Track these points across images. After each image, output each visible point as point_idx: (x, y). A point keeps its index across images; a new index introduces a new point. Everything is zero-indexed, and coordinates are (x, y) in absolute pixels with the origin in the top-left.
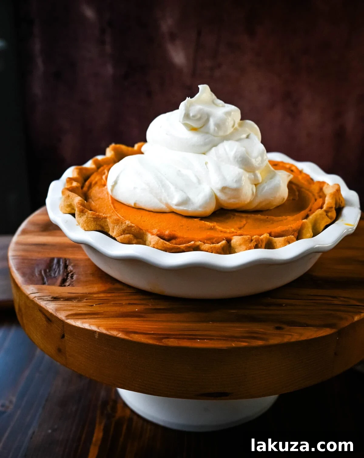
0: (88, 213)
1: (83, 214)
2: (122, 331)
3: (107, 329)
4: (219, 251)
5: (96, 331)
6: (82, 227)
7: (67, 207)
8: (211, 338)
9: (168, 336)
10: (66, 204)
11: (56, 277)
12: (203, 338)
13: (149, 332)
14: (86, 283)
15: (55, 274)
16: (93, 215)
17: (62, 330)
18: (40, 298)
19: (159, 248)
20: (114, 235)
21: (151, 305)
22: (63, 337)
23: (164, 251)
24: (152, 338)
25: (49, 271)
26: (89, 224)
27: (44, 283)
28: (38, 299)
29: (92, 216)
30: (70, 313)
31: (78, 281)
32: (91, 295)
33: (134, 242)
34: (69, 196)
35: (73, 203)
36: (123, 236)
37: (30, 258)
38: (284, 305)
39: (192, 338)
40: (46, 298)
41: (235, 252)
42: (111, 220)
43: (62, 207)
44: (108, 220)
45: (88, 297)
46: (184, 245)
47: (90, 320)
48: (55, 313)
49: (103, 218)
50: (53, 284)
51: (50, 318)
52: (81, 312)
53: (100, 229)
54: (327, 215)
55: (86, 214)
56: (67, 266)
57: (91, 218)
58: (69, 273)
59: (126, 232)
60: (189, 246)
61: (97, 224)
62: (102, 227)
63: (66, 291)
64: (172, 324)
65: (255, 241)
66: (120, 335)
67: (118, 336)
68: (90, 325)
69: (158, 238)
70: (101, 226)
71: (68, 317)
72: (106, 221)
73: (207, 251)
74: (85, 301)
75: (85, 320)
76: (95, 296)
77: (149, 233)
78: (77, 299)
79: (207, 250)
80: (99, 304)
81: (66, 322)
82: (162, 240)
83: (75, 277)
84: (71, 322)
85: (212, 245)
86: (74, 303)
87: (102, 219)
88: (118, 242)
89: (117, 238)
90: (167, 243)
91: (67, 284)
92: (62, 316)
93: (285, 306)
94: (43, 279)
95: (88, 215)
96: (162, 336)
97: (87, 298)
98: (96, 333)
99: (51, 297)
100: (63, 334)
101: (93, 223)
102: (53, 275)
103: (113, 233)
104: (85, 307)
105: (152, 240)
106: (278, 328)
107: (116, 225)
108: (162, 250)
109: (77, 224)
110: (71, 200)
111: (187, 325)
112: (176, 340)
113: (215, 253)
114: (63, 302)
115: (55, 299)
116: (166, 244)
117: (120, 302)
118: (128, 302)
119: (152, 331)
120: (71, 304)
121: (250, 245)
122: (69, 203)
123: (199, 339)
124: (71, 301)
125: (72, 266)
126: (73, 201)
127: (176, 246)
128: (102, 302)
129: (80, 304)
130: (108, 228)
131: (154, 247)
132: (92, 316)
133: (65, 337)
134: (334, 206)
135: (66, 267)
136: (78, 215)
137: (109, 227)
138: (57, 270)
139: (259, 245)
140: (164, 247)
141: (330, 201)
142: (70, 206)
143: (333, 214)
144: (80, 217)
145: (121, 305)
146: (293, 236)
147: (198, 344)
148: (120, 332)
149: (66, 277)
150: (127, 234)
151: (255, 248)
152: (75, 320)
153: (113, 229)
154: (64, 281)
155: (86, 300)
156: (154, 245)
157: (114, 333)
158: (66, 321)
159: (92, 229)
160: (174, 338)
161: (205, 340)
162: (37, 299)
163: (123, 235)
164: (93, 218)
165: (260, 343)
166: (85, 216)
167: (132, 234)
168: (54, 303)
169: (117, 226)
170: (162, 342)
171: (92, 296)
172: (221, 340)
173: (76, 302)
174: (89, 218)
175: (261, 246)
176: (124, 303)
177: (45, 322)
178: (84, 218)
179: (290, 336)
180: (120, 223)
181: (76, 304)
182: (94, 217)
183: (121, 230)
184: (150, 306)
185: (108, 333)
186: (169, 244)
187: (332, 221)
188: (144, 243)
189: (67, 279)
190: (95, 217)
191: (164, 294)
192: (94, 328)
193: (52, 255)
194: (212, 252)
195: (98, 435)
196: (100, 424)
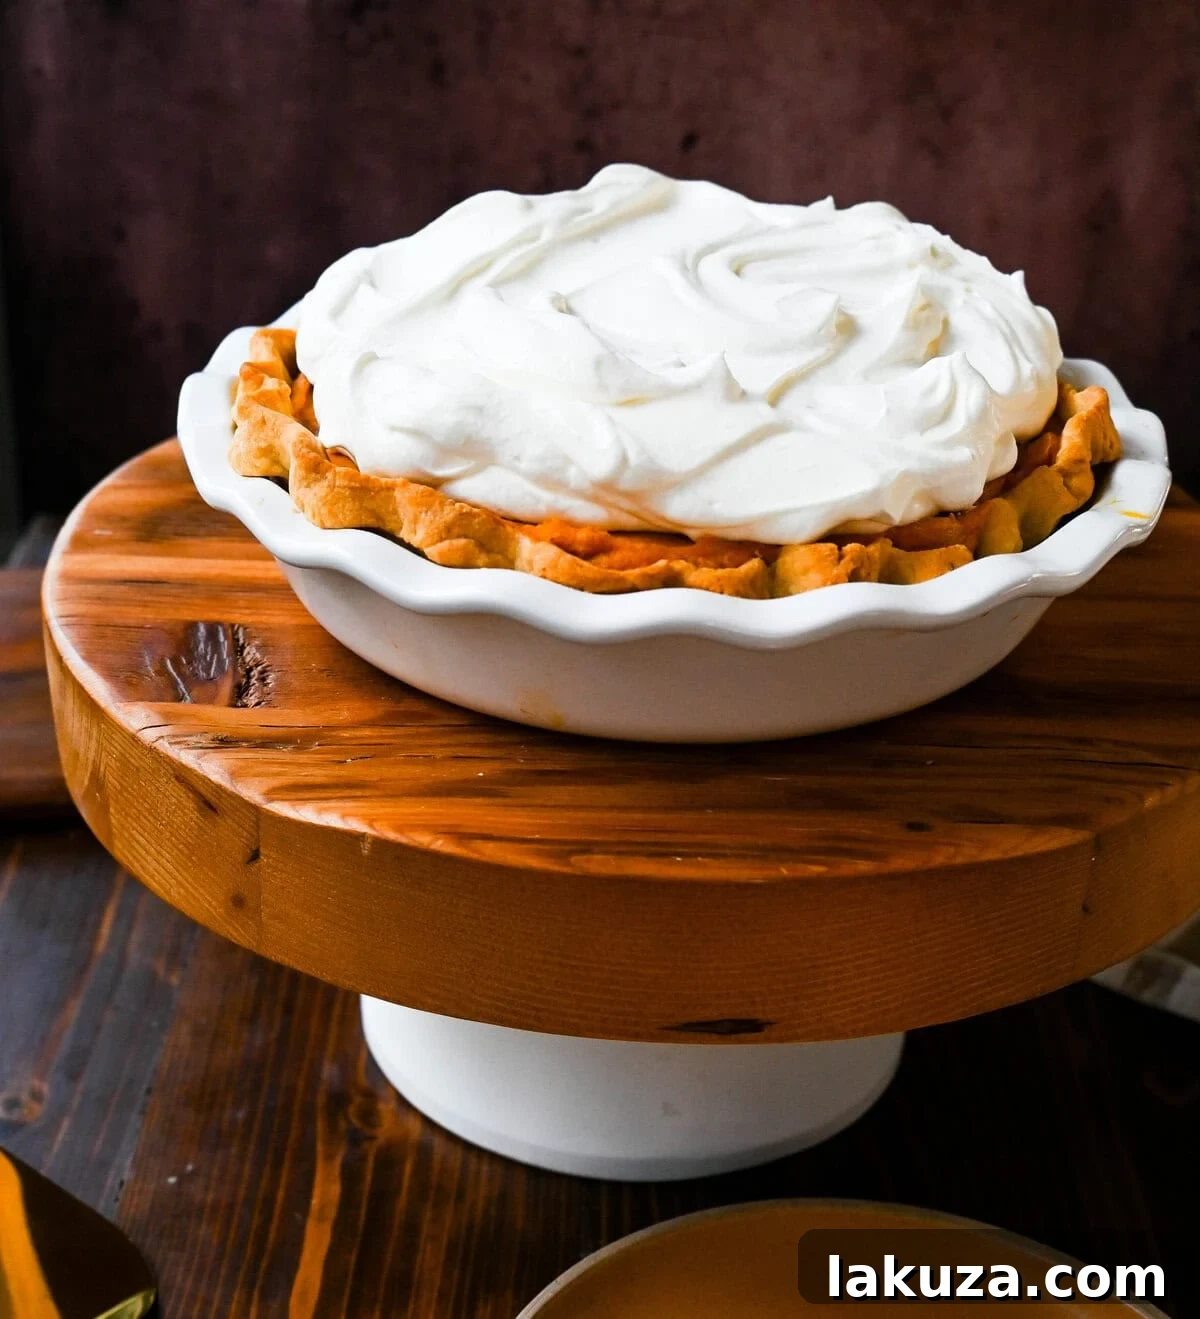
0: (335, 474)
1: (318, 476)
2: (445, 833)
3: (399, 829)
4: (741, 588)
5: (363, 835)
6: (314, 516)
7: (257, 457)
8: (715, 852)
9: (586, 848)
10: (255, 445)
11: (214, 678)
12: (691, 852)
13: (525, 836)
14: (309, 698)
15: (207, 669)
16: (350, 480)
17: (253, 836)
18: (178, 740)
19: (561, 580)
20: (415, 541)
21: (521, 760)
22: (255, 856)
23: (575, 587)
24: (539, 854)
25: (189, 663)
26: (336, 507)
27: (179, 699)
28: (170, 743)
29: (346, 483)
30: (276, 782)
31: (286, 693)
32: (334, 733)
33: (480, 562)
34: (264, 422)
35: (276, 443)
36: (446, 544)
37: (119, 621)
38: (930, 762)
39: (661, 852)
40: (194, 739)
41: (787, 594)
42: (407, 495)
43: (239, 456)
44: (397, 494)
45: (324, 738)
46: (637, 571)
47: (340, 804)
48: (232, 783)
49: (382, 489)
50: (211, 700)
51: (210, 801)
52: (310, 780)
53: (371, 522)
54: (1065, 484)
55: (329, 475)
56: (243, 647)
57: (345, 487)
58: (251, 669)
59: (456, 531)
60: (651, 572)
61: (361, 507)
62: (379, 518)
63: (251, 718)
64: (593, 815)
65: (852, 560)
66: (441, 845)
67: (433, 847)
68: (344, 816)
69: (554, 550)
70: (373, 513)
71: (272, 794)
72: (390, 499)
73: (707, 589)
74: (315, 748)
75: (325, 804)
76: (342, 734)
77: (524, 534)
78: (291, 744)
79: (705, 584)
80: (361, 758)
81: (268, 811)
82: (569, 556)
83: (271, 679)
84: (283, 809)
85: (720, 572)
86: (284, 754)
87: (378, 492)
88: (428, 562)
89: (427, 551)
90: (586, 564)
91: (252, 700)
92: (251, 792)
93: (933, 764)
94: (175, 686)
95: (335, 480)
96: (567, 848)
97: (322, 742)
98: (363, 842)
99: (210, 736)
100: (254, 848)
101: (349, 506)
102: (202, 674)
103: (413, 535)
104: (324, 766)
105: (537, 557)
106: (913, 827)
107: (424, 509)
108: (569, 586)
109: (296, 507)
110: (271, 434)
111: (638, 816)
112: (610, 857)
113: (730, 594)
114: (250, 752)
115: (224, 743)
116: (581, 566)
117: (430, 752)
118: (449, 752)
119: (533, 834)
120: (278, 756)
121: (835, 571)
122: (263, 444)
123: (679, 855)
124: (274, 748)
125: (258, 648)
126: (277, 435)
127: (611, 574)
128: (372, 752)
129: (303, 758)
130: (396, 522)
131: (544, 577)
132: (347, 793)
133: (262, 857)
134: (1089, 459)
135: (238, 650)
136: (300, 481)
137: (398, 518)
138: (212, 658)
139: (863, 573)
140: (575, 576)
141: (1078, 440)
142: (269, 452)
143: (1085, 482)
144: (308, 486)
145: (430, 760)
146: (963, 547)
147: (677, 870)
148: (438, 836)
149: (245, 680)
150: (459, 537)
151: (850, 581)
152: (295, 803)
153: (415, 523)
154: (240, 692)
155: (319, 745)
156: (544, 569)
157: (423, 839)
158: (265, 806)
159: (346, 524)
160: (606, 853)
161: (700, 859)
162: (167, 745)
163: (445, 539)
164: (352, 489)
165: (864, 866)
166: (325, 483)
167: (473, 538)
168: (224, 755)
169: (426, 512)
170: (569, 864)
171: (335, 736)
172: (744, 857)
173: (290, 752)
174: (336, 490)
175: (869, 574)
176: (439, 756)
177: (195, 815)
178: (320, 489)
179: (952, 850)
180: (437, 503)
181: (291, 756)
182: (353, 484)
183: (442, 526)
184: (520, 764)
185: (403, 840)
186: (591, 566)
187: (1082, 502)
188: (510, 564)
189: (248, 686)
190: (358, 485)
191: (562, 728)
192: (355, 825)
193: (187, 615)
194: (722, 593)
195: (326, 1190)
196: (329, 1158)
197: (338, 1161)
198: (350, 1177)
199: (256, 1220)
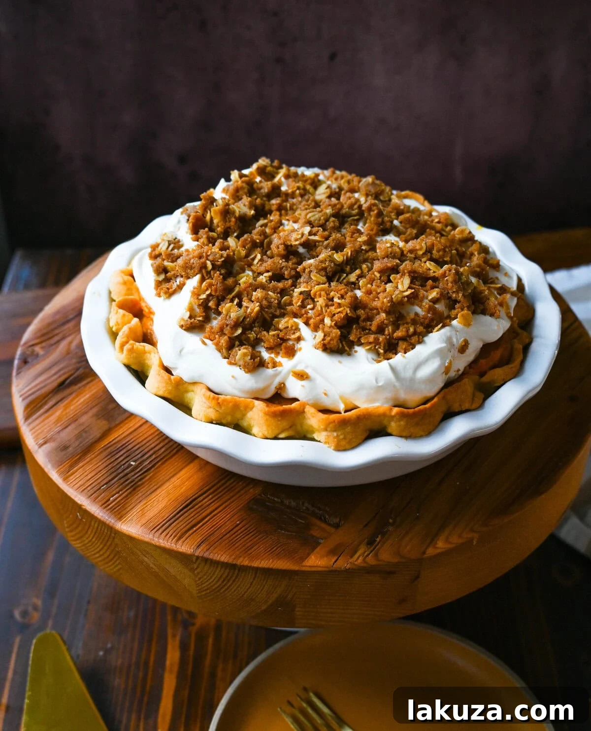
195: (173, 656)
196: (174, 636)
197: (178, 638)
198: (184, 647)
199: (141, 675)
